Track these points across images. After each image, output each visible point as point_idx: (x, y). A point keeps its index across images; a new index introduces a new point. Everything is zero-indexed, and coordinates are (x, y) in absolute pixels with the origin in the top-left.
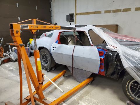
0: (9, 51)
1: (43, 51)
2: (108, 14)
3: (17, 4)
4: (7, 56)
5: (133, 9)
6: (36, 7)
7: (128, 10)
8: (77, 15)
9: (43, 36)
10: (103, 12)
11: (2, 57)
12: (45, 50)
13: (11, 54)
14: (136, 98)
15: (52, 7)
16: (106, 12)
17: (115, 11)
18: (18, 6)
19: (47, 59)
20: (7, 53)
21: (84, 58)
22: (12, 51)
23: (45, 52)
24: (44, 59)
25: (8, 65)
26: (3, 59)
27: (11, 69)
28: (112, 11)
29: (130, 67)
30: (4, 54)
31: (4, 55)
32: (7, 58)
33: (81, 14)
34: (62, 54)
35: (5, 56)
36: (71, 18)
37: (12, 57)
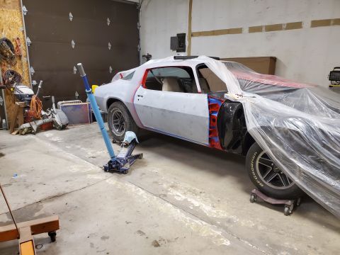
0: (51, 107)
1: (114, 107)
2: (257, 34)
3: (71, 15)
4: (47, 117)
5: (307, 24)
6: (108, 20)
7: (297, 25)
8: (192, 36)
9: (117, 79)
10: (246, 30)
11: (39, 119)
12: (119, 105)
13: (56, 114)
14: (267, 183)
15: (141, 19)
16: (253, 30)
17: (271, 28)
18: (71, 19)
19: (121, 123)
20: (48, 112)
21: (184, 115)
22: (56, 107)
23: (119, 109)
24: (117, 122)
25: (48, 134)
26: (40, 122)
27: (55, 140)
28: (264, 29)
29: (255, 129)
30: (43, 113)
31: (42, 116)
32: (47, 120)
33: (200, 34)
34: (151, 108)
35: (44, 117)
36: (179, 43)
37: (57, 119)
